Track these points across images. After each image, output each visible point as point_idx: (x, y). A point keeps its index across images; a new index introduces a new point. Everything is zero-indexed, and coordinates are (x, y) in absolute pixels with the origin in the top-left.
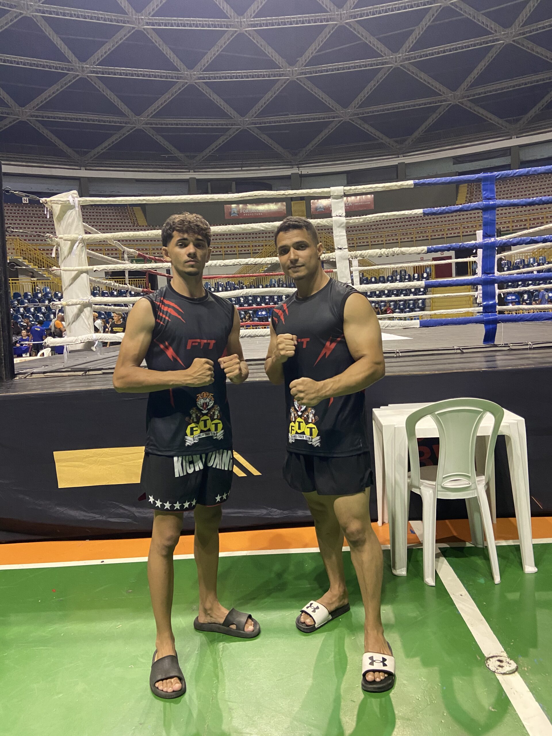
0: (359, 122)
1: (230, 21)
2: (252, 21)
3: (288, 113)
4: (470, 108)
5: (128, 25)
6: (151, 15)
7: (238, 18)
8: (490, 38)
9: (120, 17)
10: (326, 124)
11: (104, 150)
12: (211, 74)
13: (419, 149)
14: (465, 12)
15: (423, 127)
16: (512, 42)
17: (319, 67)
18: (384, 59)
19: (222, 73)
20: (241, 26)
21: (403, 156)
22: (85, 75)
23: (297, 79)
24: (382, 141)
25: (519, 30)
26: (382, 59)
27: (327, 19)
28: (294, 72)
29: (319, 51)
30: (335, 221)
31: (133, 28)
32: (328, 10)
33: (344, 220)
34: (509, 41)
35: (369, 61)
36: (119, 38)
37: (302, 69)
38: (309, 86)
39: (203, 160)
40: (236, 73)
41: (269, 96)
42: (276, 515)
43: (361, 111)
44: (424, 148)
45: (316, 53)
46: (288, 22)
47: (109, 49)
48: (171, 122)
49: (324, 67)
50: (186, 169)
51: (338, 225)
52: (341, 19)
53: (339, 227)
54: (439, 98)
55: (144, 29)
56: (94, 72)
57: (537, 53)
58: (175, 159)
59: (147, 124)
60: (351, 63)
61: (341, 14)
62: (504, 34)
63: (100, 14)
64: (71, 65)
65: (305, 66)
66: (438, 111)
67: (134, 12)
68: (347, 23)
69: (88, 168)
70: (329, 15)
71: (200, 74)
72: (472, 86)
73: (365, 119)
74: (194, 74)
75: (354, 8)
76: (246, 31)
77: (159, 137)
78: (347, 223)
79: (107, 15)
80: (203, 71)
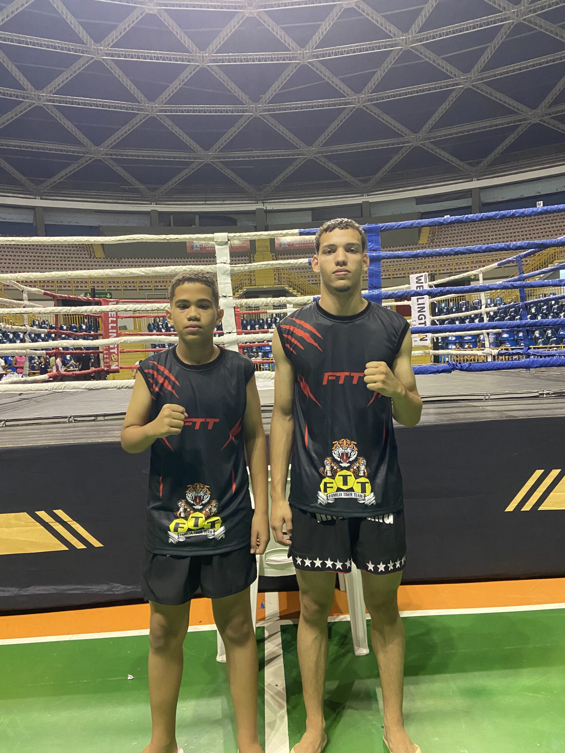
0: (323, 160)
1: (191, 56)
2: (214, 56)
3: (252, 148)
4: (432, 150)
5: (86, 55)
6: (110, 46)
7: (200, 53)
8: (450, 82)
9: (79, 46)
10: (290, 162)
11: (61, 180)
12: (173, 107)
13: (383, 189)
14: (426, 56)
15: (387, 167)
16: (471, 87)
17: (283, 105)
18: (347, 99)
19: (184, 107)
20: (203, 61)
21: (368, 195)
22: (41, 103)
23: (261, 115)
24: (347, 180)
25: (478, 76)
26: (346, 100)
27: (290, 57)
28: (257, 109)
29: (283, 88)
30: (219, 268)
31: (92, 58)
32: (291, 48)
33: (228, 267)
34: (468, 85)
35: (332, 100)
36: (77, 68)
37: (265, 106)
38: (273, 123)
39: (166, 193)
40: (199, 107)
41: (233, 132)
42: (118, 591)
43: (324, 149)
44: (387, 188)
45: (279, 90)
46: (250, 58)
47: (67, 78)
48: (131, 153)
49: (287, 105)
50: (148, 201)
51: (223, 272)
52: (303, 58)
53: (223, 274)
54: (401, 139)
55: (103, 59)
56: (50, 101)
57: (496, 98)
58: (136, 191)
59: (106, 154)
60: (315, 102)
61: (303, 53)
62: (463, 79)
63: (57, 43)
64: (26, 93)
65: (268, 103)
66: (400, 152)
67: (93, 42)
68: (309, 63)
69: (44, 197)
70: (292, 54)
71: (162, 107)
72: (432, 128)
73: (330, 158)
74: (156, 107)
75: (316, 48)
76: (208, 66)
77: (119, 168)
78: (232, 270)
79: (65, 44)
80: (164, 104)
